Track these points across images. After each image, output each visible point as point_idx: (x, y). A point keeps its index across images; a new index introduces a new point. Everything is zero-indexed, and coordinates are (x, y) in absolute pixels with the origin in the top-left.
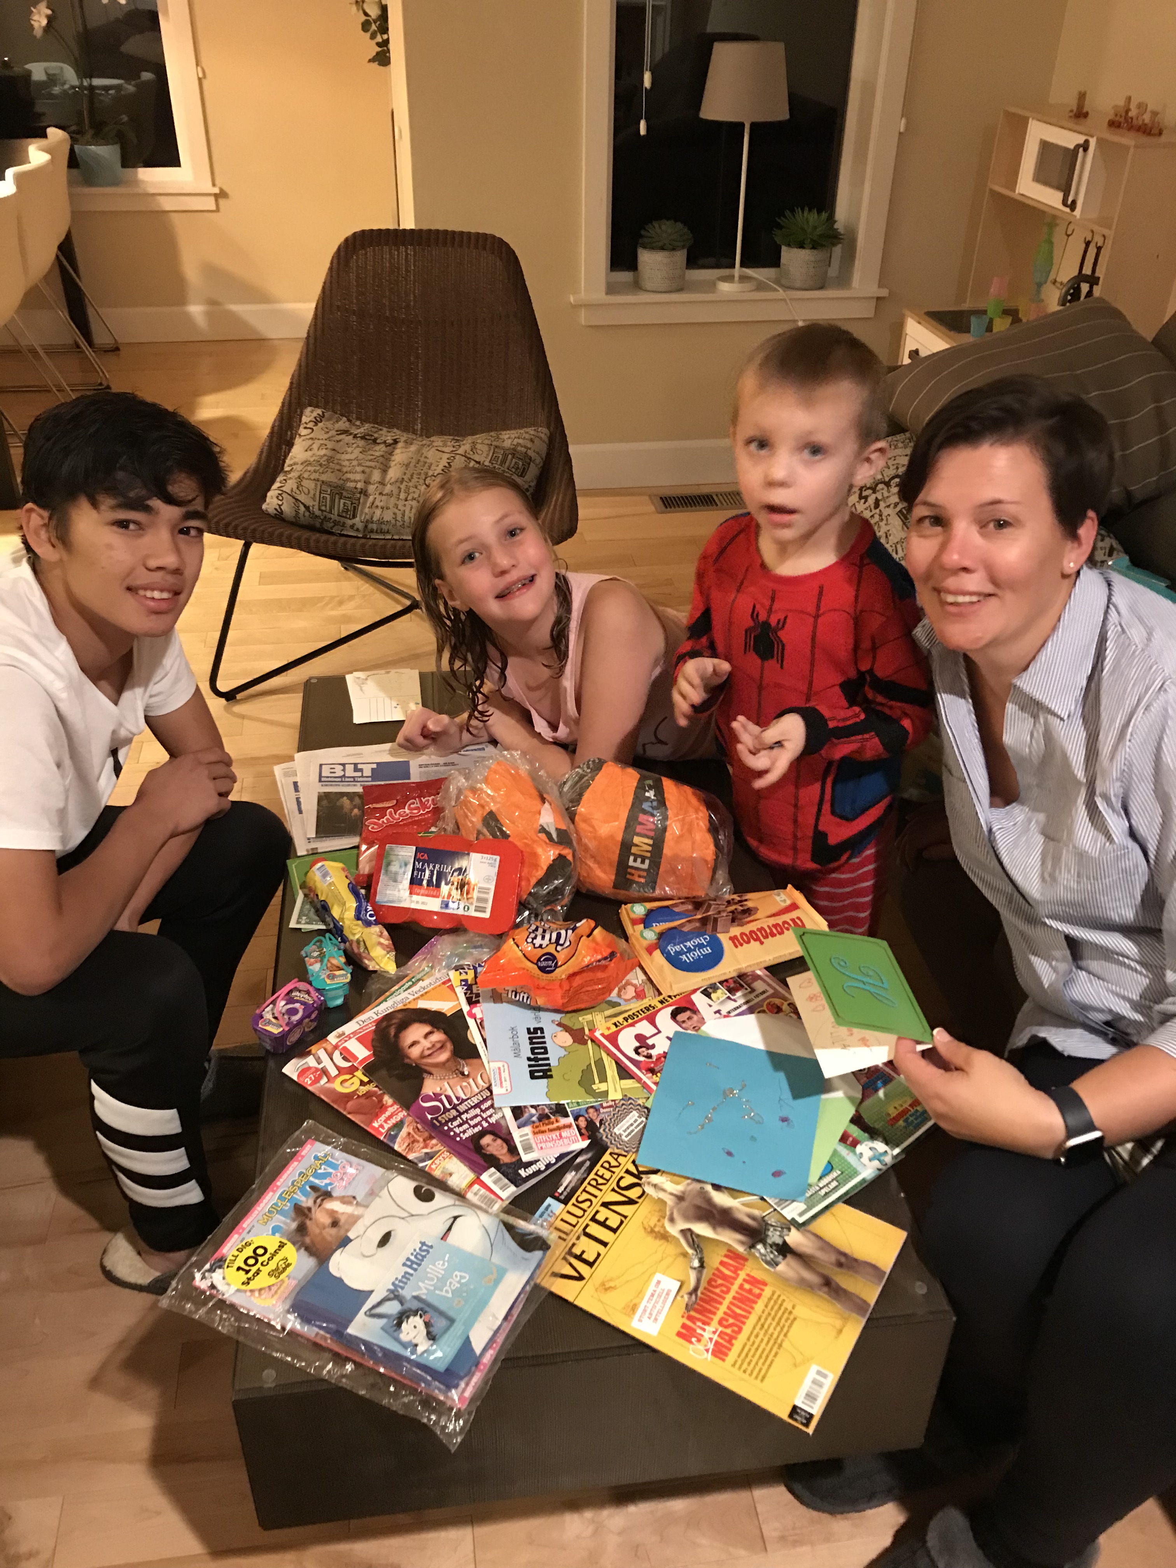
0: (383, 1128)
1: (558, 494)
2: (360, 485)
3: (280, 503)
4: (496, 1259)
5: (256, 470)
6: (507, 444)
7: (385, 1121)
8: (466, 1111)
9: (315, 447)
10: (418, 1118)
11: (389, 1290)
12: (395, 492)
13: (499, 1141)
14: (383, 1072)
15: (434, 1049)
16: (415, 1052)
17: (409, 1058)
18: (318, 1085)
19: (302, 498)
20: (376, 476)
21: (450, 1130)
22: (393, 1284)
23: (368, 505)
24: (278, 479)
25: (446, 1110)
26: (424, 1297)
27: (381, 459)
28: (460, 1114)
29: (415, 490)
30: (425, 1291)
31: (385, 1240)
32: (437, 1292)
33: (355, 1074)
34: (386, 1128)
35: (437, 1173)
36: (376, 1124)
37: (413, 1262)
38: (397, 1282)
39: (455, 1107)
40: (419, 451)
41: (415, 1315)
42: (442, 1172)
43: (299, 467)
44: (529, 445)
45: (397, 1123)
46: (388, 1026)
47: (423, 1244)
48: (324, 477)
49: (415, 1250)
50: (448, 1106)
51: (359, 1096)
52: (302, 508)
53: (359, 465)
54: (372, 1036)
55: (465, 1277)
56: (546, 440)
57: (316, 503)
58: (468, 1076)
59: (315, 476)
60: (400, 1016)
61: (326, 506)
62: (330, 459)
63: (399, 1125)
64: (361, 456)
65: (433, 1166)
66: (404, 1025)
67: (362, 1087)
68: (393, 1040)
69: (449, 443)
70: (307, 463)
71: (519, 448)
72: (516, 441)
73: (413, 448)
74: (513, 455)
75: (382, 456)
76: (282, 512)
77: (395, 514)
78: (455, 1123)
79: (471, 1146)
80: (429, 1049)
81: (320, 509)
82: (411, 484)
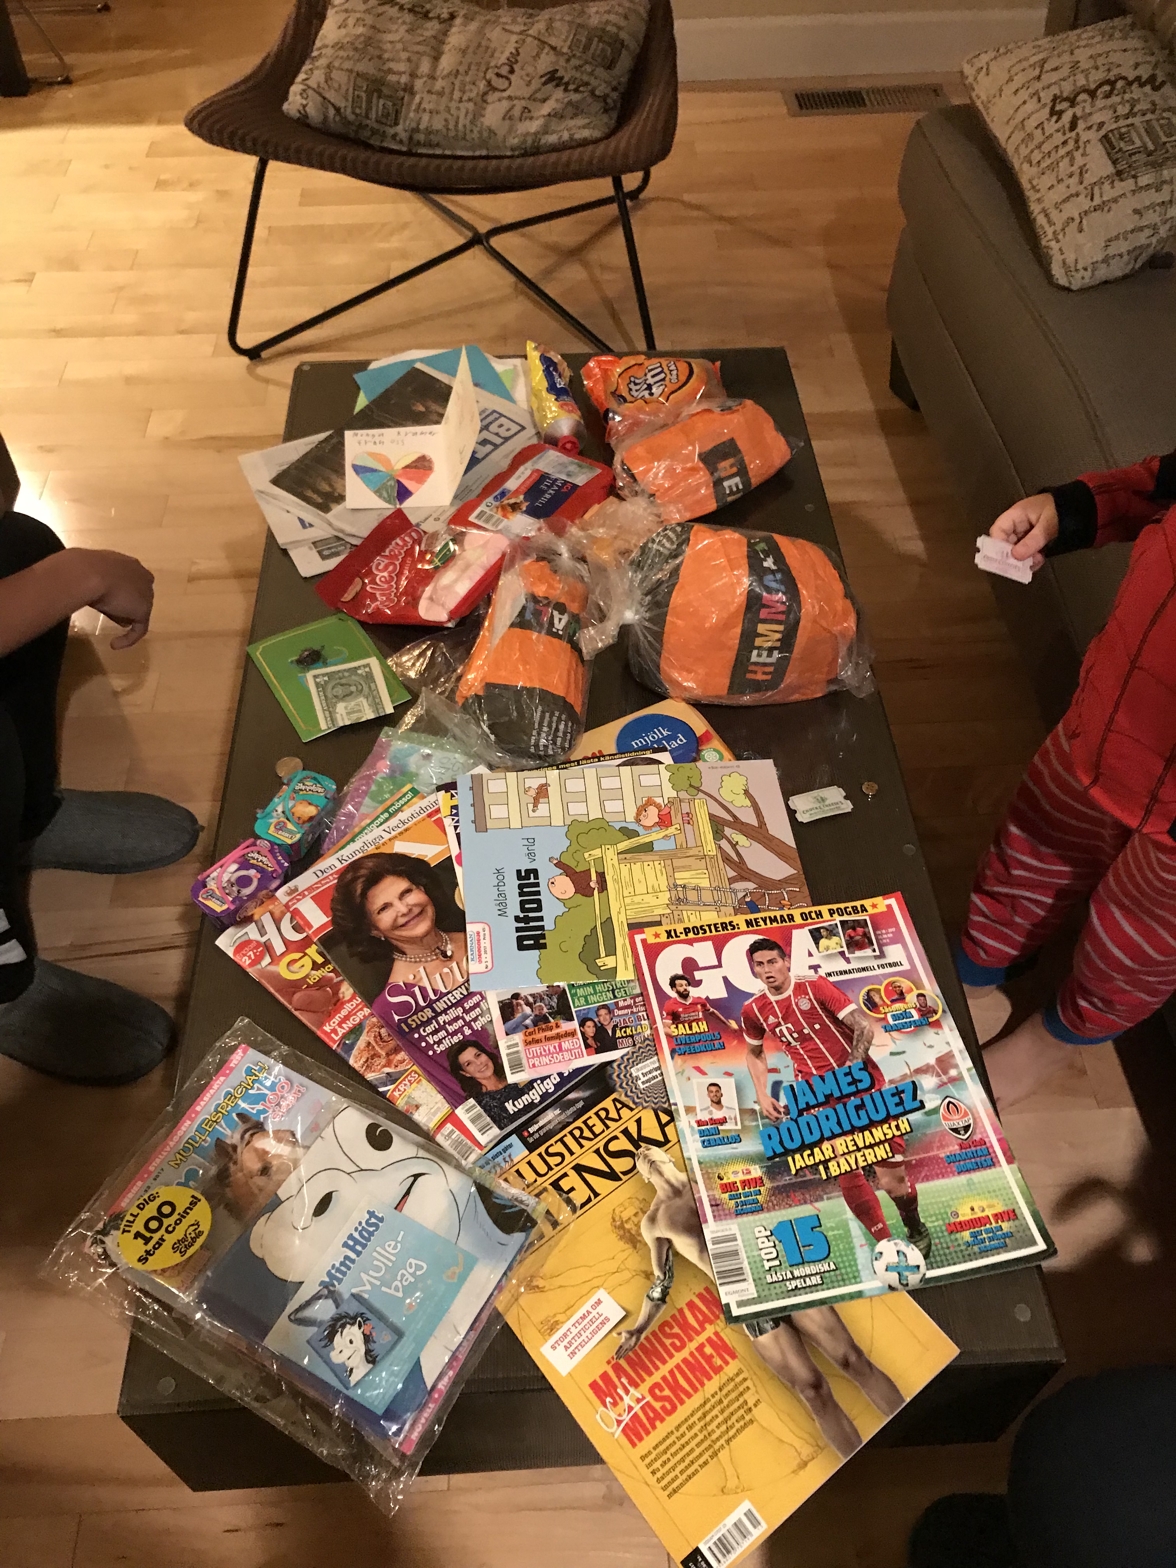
0: (337, 1034)
1: (655, 96)
2: (404, 79)
3: (304, 102)
4: (465, 1243)
5: (279, 54)
6: (594, 21)
7: (340, 1025)
8: (445, 1011)
9: (351, 22)
10: (383, 1018)
11: (322, 1283)
12: (447, 91)
13: (484, 1058)
14: (343, 949)
15: (412, 915)
16: (385, 920)
17: (377, 929)
18: (259, 967)
19: (331, 95)
20: (425, 67)
21: (422, 1038)
22: (329, 1274)
23: (414, 107)
24: (304, 68)
25: (419, 1009)
26: (366, 1296)
27: (433, 42)
28: (437, 1014)
29: (473, 87)
30: (368, 1287)
31: (323, 1205)
32: (384, 1289)
33: (307, 951)
34: (340, 1034)
35: (401, 1104)
36: (327, 1028)
37: (356, 1242)
38: (333, 1272)
39: (430, 1006)
40: (480, 32)
41: (353, 1324)
42: (407, 1103)
43: (329, 51)
44: (623, 23)
45: (355, 1026)
46: (355, 879)
47: (371, 1214)
48: (361, 67)
49: (360, 1223)
50: (422, 1003)
51: (309, 986)
52: (332, 112)
53: (404, 50)
54: (333, 893)
55: (422, 1268)
56: (645, 15)
57: (350, 104)
58: (451, 957)
59: (348, 65)
60: (370, 864)
61: (360, 107)
62: (369, 41)
63: (356, 1031)
64: (408, 37)
65: (396, 1094)
66: (374, 879)
67: (314, 972)
68: (358, 900)
69: (519, 19)
70: (339, 46)
71: (609, 28)
72: (606, 17)
73: (473, 26)
74: (600, 39)
75: (435, 37)
76: (306, 116)
77: (446, 120)
78: (429, 1029)
79: (447, 1064)
80: (404, 915)
81: (353, 113)
82: (468, 79)
